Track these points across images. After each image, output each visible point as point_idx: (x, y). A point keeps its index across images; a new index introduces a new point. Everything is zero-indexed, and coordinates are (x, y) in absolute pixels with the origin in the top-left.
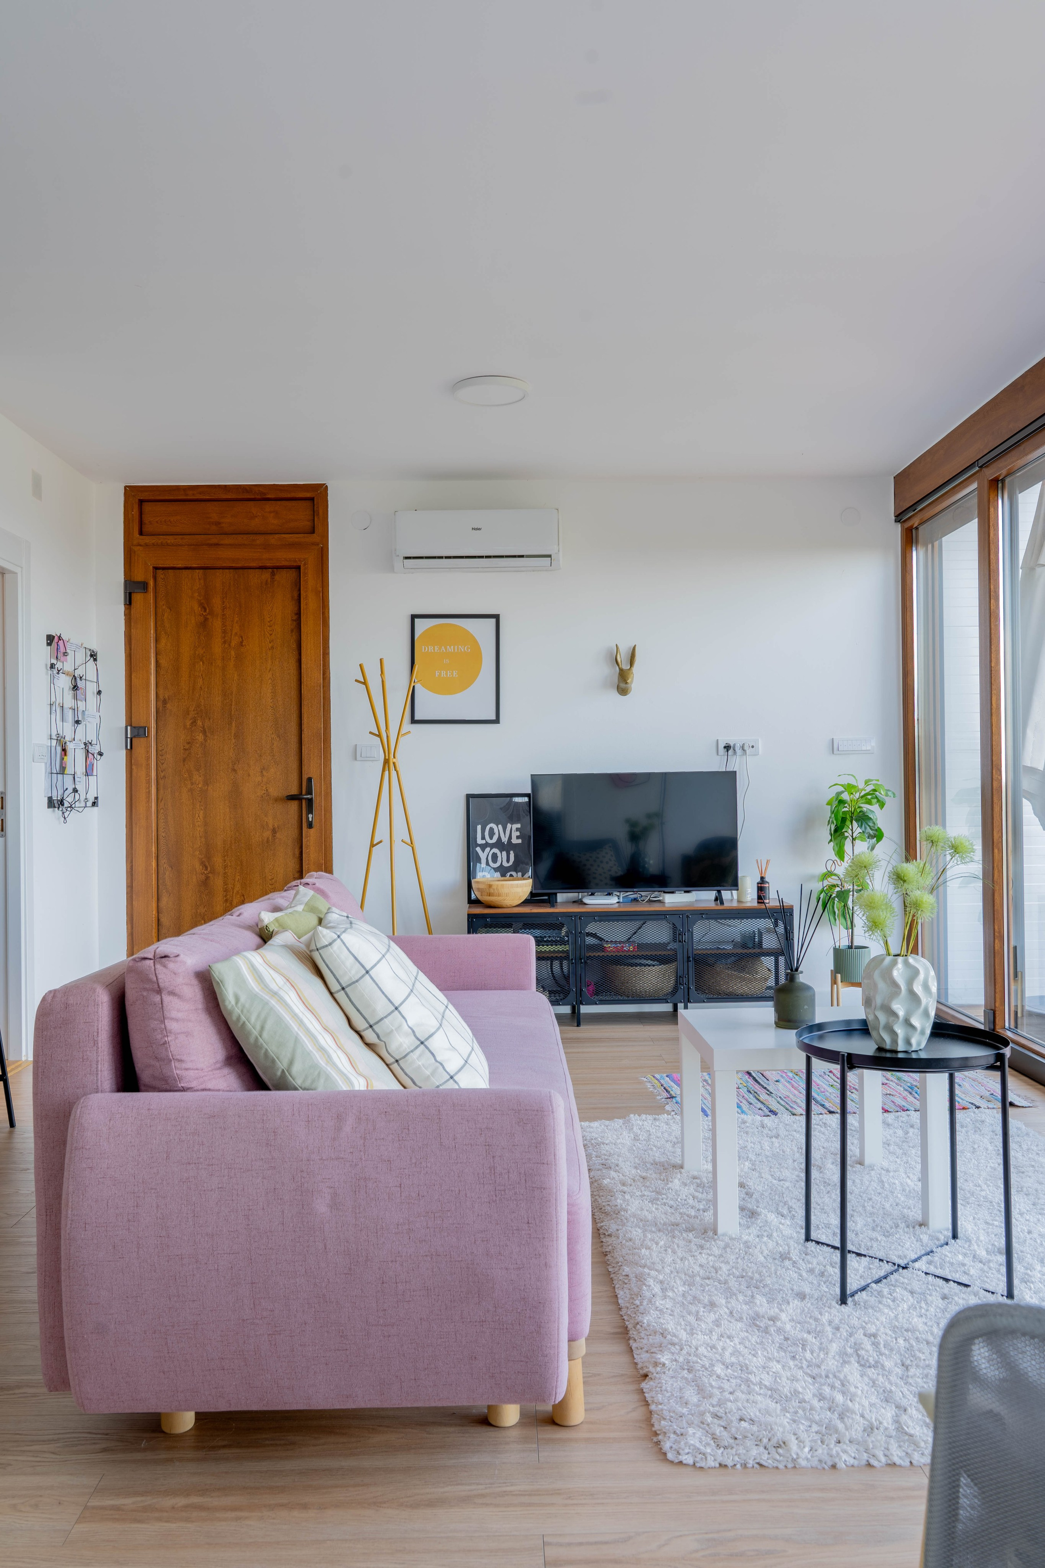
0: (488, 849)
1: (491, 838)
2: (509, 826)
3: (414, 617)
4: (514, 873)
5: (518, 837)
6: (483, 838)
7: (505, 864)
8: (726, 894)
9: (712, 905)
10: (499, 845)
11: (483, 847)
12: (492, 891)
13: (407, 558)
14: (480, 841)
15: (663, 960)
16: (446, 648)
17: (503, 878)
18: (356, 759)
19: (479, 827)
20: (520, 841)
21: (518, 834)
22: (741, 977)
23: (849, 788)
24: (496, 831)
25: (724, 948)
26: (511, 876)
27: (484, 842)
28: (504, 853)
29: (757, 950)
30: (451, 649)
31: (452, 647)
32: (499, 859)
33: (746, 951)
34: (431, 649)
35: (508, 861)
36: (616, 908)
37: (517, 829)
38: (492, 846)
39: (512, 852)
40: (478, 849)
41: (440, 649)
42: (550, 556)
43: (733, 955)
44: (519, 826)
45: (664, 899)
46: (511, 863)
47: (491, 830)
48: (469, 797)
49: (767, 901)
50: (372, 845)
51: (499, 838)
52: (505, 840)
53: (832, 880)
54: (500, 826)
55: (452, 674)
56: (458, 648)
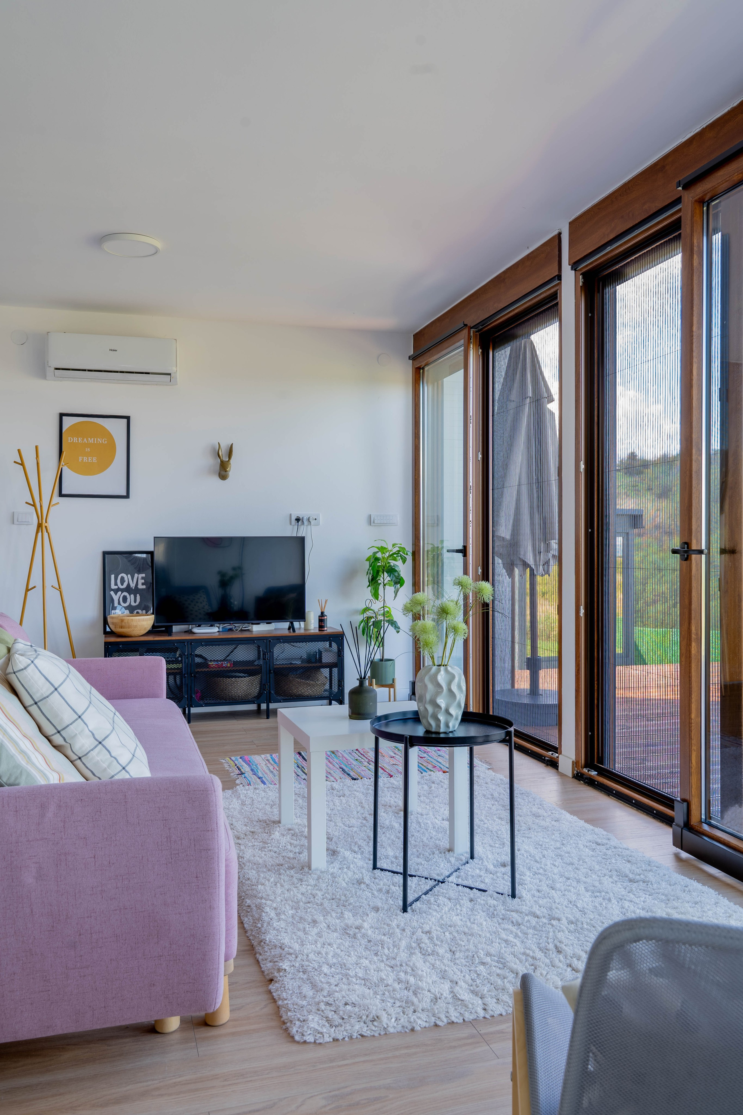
0: (120, 593)
1: (122, 584)
2: (136, 575)
3: (62, 415)
4: (140, 611)
5: (143, 584)
6: (116, 584)
7: (133, 604)
8: (296, 624)
9: (286, 633)
10: (128, 589)
11: (116, 591)
12: (123, 624)
13: (56, 369)
14: (113, 587)
15: (251, 673)
16: (87, 440)
17: (131, 614)
18: (13, 523)
19: (113, 576)
20: (144, 587)
21: (143, 581)
22: (307, 684)
23: (382, 549)
24: (126, 579)
25: (295, 664)
26: (138, 613)
27: (116, 587)
28: (132, 596)
29: (318, 664)
30: (91, 441)
31: (92, 439)
32: (128, 600)
33: (311, 665)
34: (75, 439)
35: (135, 602)
36: (217, 636)
37: (142, 578)
38: (123, 590)
39: (138, 595)
40: (112, 593)
41: (83, 440)
42: (170, 374)
43: (302, 668)
44: (144, 575)
45: (252, 628)
46: (137, 603)
47: (122, 579)
48: (105, 553)
49: (326, 629)
50: (27, 590)
51: (129, 584)
52: (133, 585)
53: (369, 614)
54: (129, 576)
55: (92, 460)
56: (97, 440)
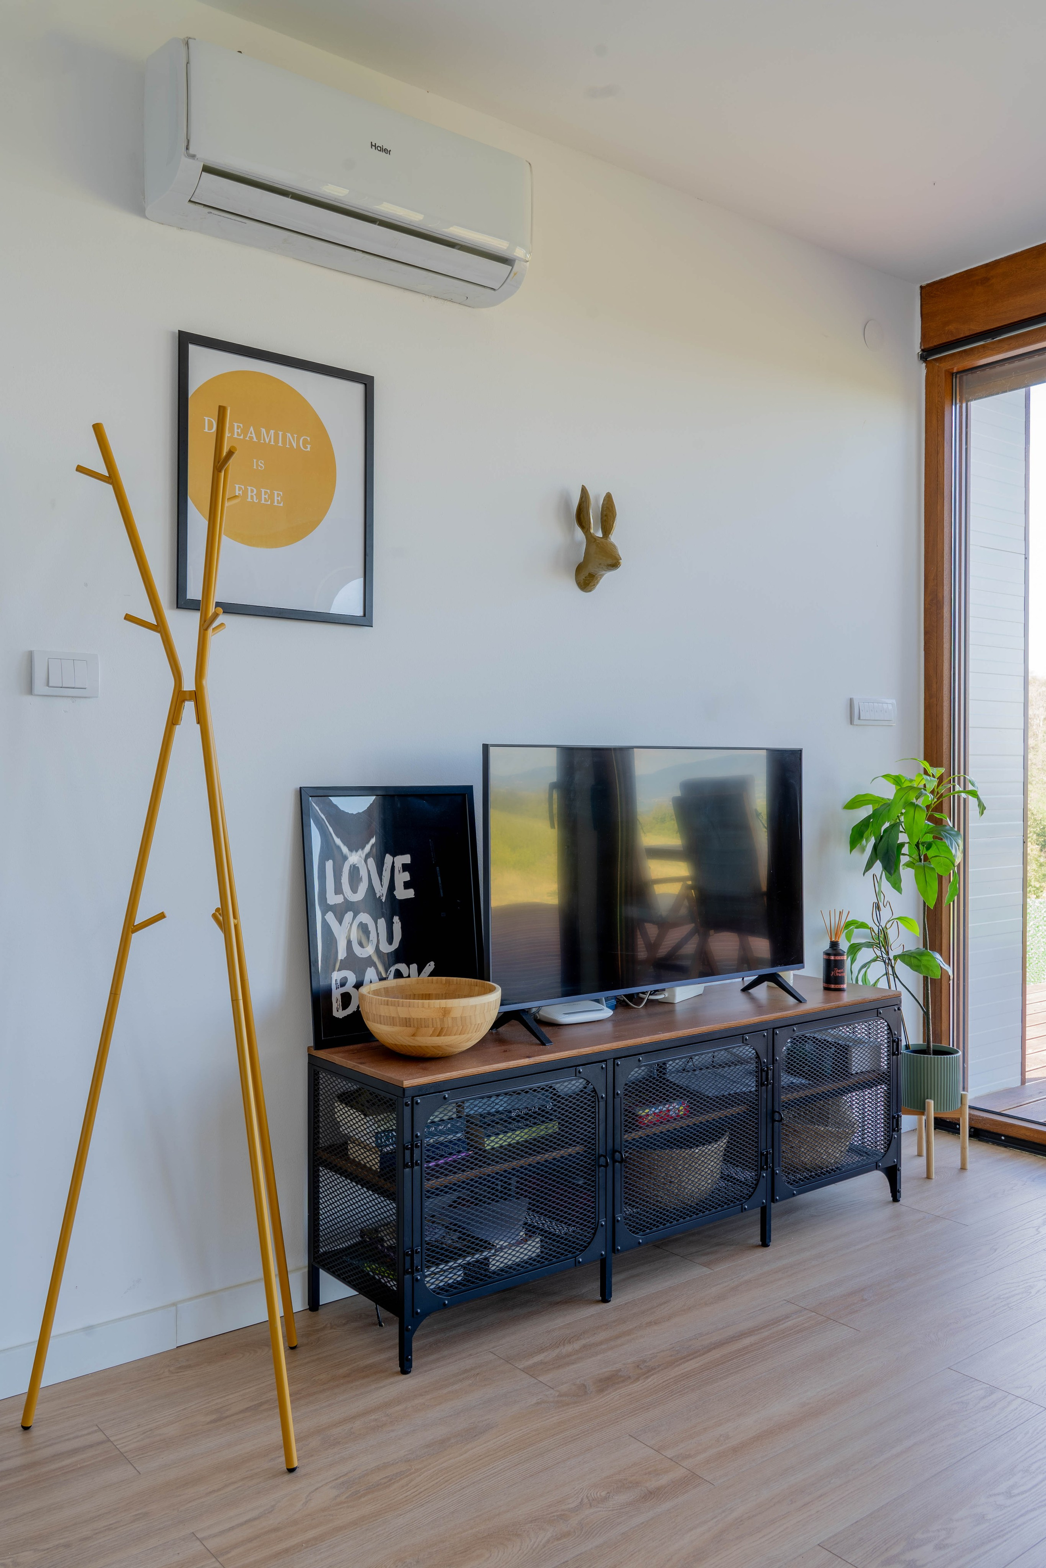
0: (349, 916)
1: (354, 890)
2: (388, 858)
3: (188, 341)
4: (402, 967)
5: (407, 885)
6: (338, 890)
7: (385, 948)
10: (370, 904)
11: (340, 912)
13: (207, 169)
14: (333, 899)
18: (30, 689)
19: (329, 866)
20: (410, 894)
21: (406, 876)
24: (363, 873)
27: (339, 899)
28: (382, 922)
30: (268, 437)
31: (272, 432)
32: (373, 936)
35: (390, 940)
37: (405, 867)
38: (356, 908)
39: (396, 919)
40: (330, 917)
41: (245, 431)
42: (509, 260)
44: (406, 859)
46: (396, 944)
47: (354, 873)
48: (302, 794)
50: (130, 927)
51: (371, 887)
52: (381, 891)
54: (370, 861)
55: (271, 497)
56: (284, 437)
